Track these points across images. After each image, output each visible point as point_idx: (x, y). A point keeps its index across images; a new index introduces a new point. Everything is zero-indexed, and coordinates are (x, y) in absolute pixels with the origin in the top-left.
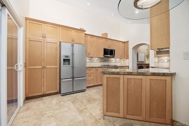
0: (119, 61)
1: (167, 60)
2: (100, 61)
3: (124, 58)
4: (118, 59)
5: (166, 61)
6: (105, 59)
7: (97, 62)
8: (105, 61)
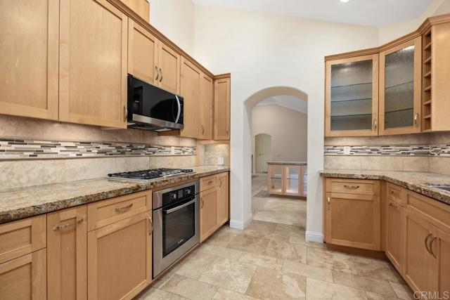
0: (190, 150)
1: (349, 149)
2: (103, 147)
3: (213, 139)
4: (188, 143)
5: (349, 153)
6: (136, 138)
7: (79, 157)
8: (134, 150)
